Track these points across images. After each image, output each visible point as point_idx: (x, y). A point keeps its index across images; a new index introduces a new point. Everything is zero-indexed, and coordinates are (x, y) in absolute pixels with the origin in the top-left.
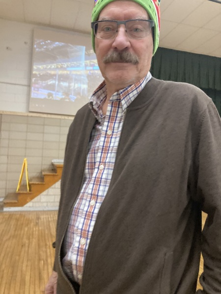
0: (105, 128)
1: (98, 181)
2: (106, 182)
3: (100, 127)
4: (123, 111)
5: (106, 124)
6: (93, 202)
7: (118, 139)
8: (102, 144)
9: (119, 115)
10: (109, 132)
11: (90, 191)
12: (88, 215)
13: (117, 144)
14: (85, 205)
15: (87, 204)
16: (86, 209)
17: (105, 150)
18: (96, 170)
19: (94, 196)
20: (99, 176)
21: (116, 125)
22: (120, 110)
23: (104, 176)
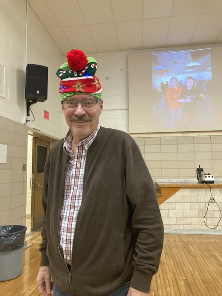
0: (75, 163)
1: (74, 198)
2: (79, 197)
3: (72, 162)
4: (85, 152)
5: (76, 160)
6: (72, 211)
7: (84, 169)
8: (74, 173)
9: (84, 154)
10: (78, 165)
11: (69, 204)
12: (70, 219)
13: (83, 173)
14: (67, 213)
15: (68, 212)
16: (68, 215)
17: (77, 177)
18: (72, 190)
19: (72, 207)
20: (74, 194)
21: (82, 161)
22: (84, 151)
23: (77, 194)
